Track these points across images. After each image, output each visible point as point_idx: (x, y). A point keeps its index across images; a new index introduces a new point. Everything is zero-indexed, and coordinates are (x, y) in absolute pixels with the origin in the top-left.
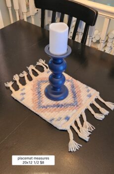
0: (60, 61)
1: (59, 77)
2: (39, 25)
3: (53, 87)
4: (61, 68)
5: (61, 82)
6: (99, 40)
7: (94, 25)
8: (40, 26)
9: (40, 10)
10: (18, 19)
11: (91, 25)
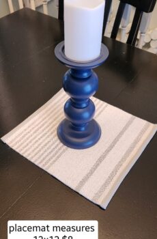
0: (85, 75)
1: (84, 105)
4: (88, 88)
5: (86, 115)
7: (151, 11)
8: (57, 18)
10: (21, 7)
11: (147, 12)
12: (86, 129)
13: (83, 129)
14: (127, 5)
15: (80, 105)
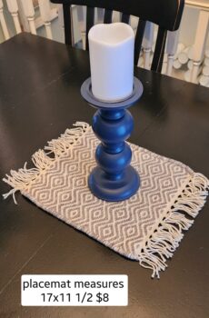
0: (118, 115)
1: (119, 150)
2: (62, 40)
3: (106, 172)
4: (122, 130)
5: (122, 161)
6: (186, 64)
7: (177, 28)
9: (60, 6)
12: (122, 178)
13: (119, 177)
14: (147, 22)
15: (114, 150)
